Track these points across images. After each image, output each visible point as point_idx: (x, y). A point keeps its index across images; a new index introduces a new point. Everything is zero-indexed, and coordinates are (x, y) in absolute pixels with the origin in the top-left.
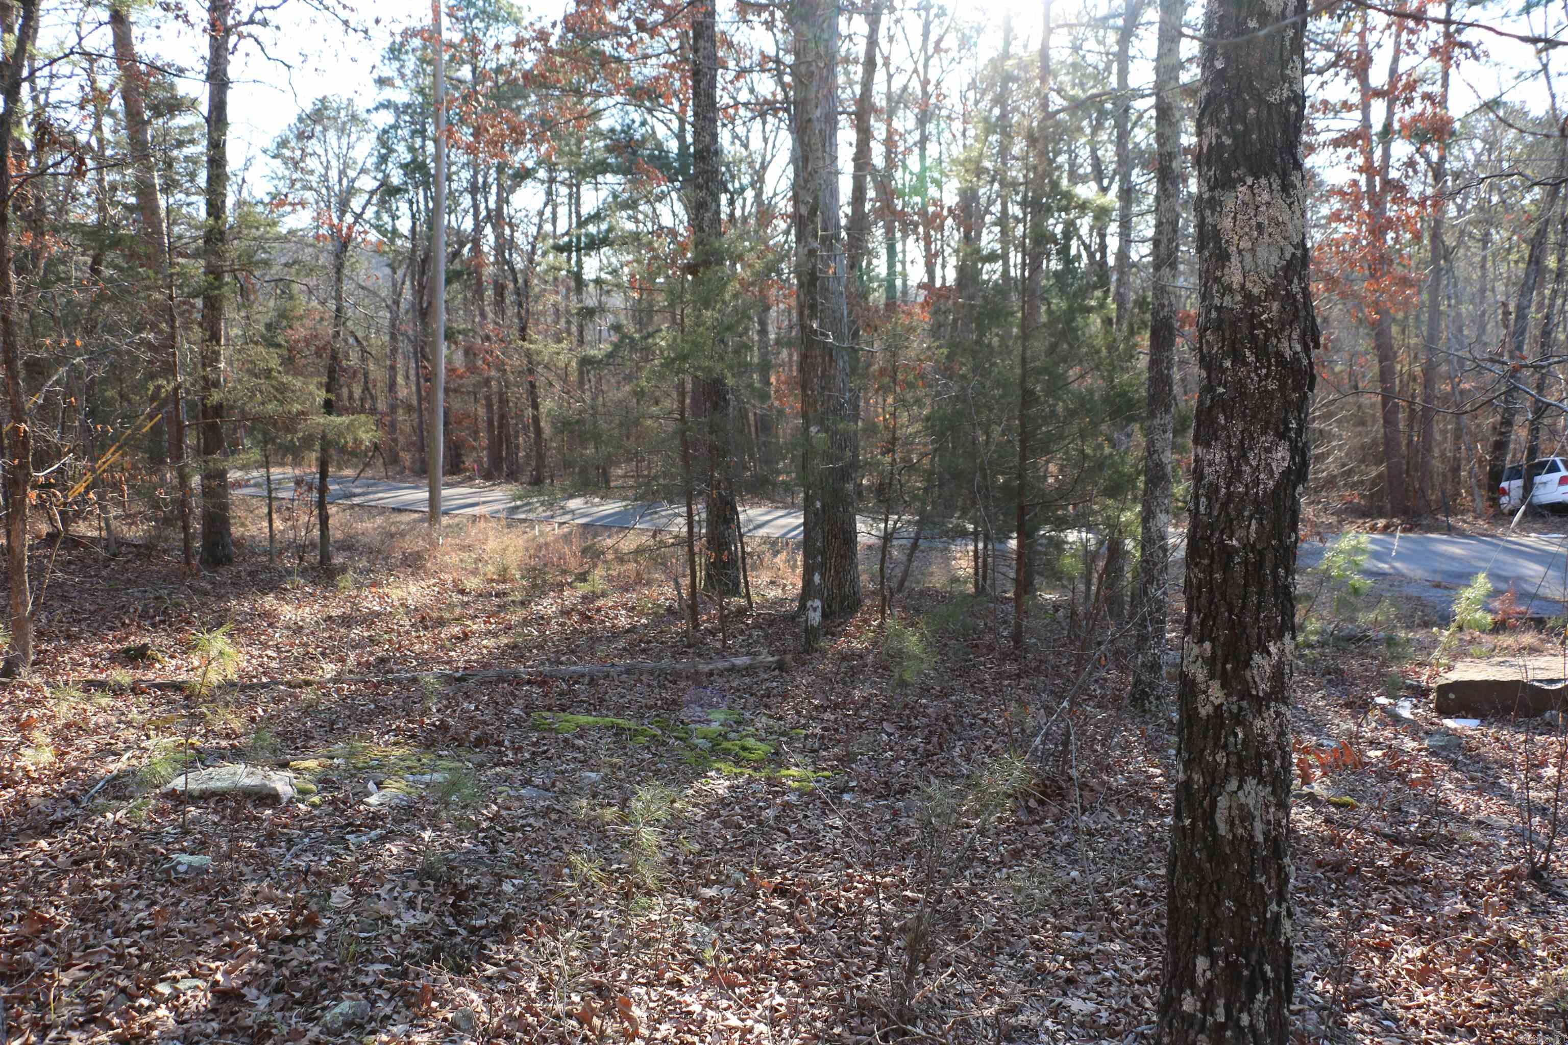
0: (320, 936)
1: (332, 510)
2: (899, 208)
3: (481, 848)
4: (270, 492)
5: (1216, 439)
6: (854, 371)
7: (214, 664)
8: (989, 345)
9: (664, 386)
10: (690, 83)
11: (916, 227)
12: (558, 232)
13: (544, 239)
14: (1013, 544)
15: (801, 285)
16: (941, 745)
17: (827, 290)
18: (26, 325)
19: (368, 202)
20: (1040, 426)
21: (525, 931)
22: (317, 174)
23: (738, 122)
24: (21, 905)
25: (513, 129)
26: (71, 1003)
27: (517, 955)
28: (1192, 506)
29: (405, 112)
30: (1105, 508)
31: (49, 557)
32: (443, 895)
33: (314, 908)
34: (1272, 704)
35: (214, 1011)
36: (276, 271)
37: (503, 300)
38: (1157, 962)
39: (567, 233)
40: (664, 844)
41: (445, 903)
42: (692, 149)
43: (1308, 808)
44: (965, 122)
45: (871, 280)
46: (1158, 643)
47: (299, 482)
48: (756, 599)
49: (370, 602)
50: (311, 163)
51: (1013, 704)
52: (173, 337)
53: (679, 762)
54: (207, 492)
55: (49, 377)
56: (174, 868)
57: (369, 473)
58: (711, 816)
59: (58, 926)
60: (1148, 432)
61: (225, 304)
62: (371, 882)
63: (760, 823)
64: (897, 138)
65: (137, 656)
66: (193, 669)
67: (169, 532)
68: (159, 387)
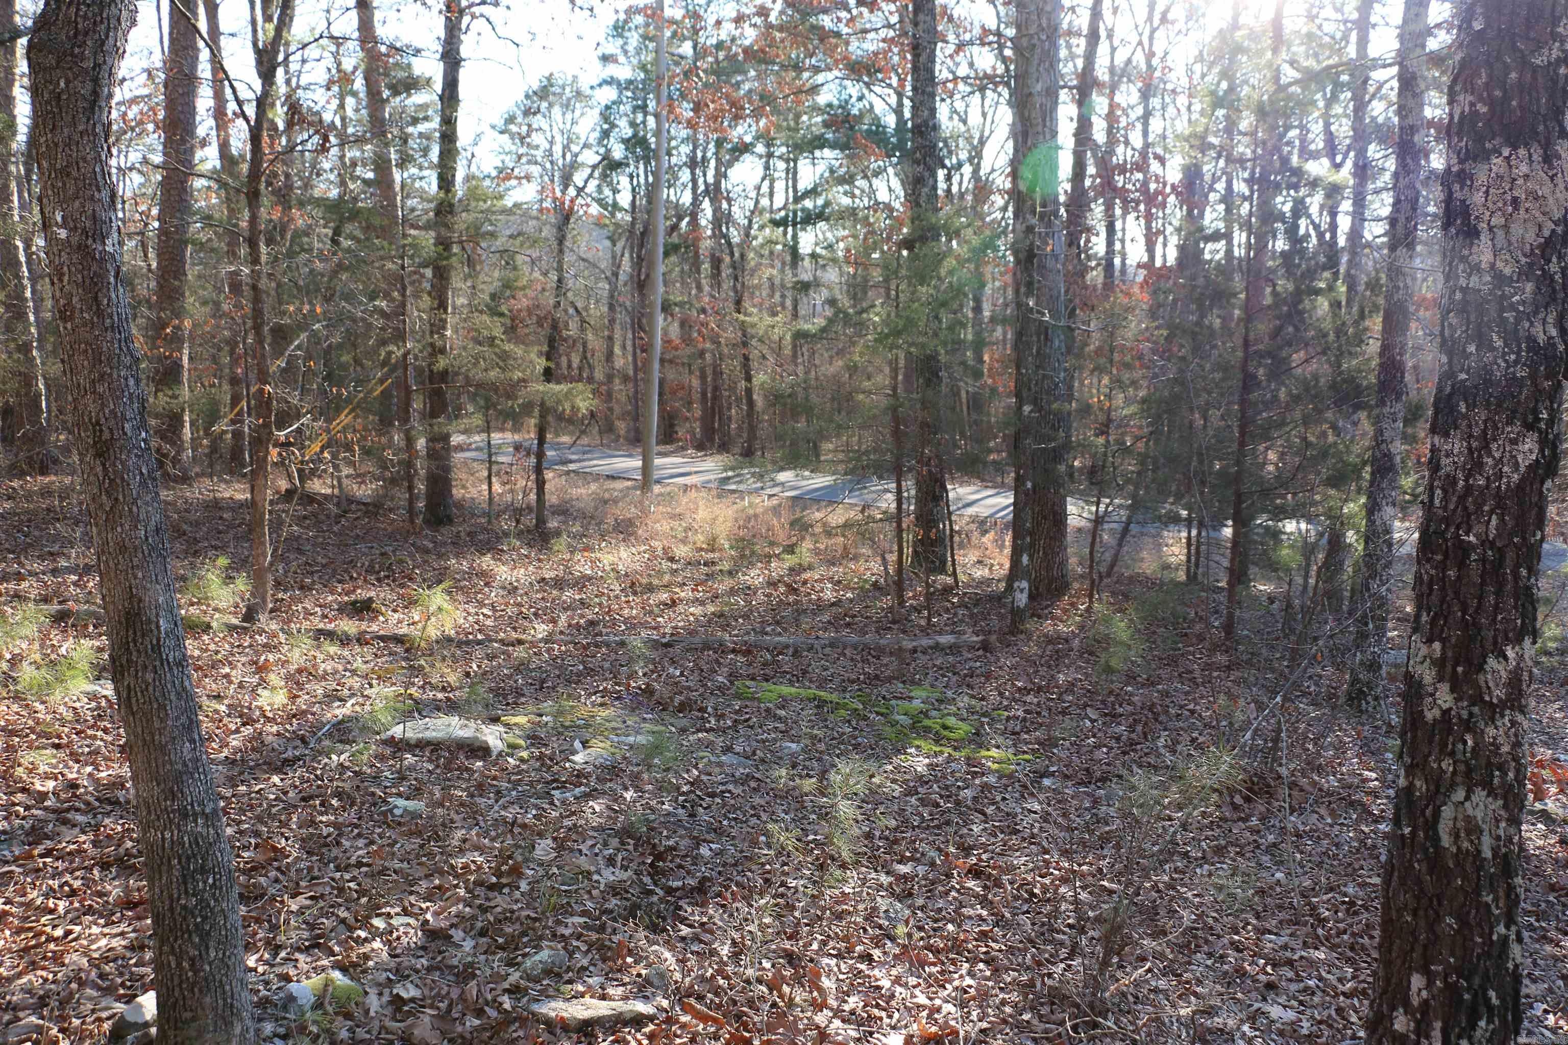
0: (524, 886)
1: (549, 475)
2: (1120, 184)
3: (681, 811)
4: (490, 456)
5: (1456, 428)
6: (1069, 350)
7: (433, 619)
8: (1210, 327)
9: (878, 361)
10: (909, 57)
11: (1138, 204)
12: (775, 207)
13: (761, 213)
14: (1228, 532)
15: (1018, 261)
16: (1145, 734)
17: (1044, 267)
18: (273, 293)
19: (591, 176)
20: (1260, 413)
21: (719, 895)
22: (542, 149)
23: (957, 96)
24: (257, 834)
25: (733, 104)
26: (298, 928)
27: (711, 918)
28: (1425, 498)
29: (627, 89)
30: (1326, 498)
31: (287, 512)
32: (642, 854)
33: (519, 859)
34: (1508, 712)
35: (424, 948)
36: (500, 243)
37: (719, 273)
38: (1365, 974)
39: (784, 208)
40: (860, 818)
41: (644, 863)
42: (910, 124)
43: (1540, 826)
44: (1190, 96)
45: (1089, 258)
46: (1379, 642)
47: (517, 447)
48: (962, 578)
49: (583, 567)
50: (536, 138)
51: (1222, 696)
52: (403, 305)
53: (880, 737)
54: (432, 454)
55: (291, 342)
56: (391, 811)
57: (585, 440)
58: (909, 793)
59: (288, 857)
60: (1377, 421)
61: (453, 273)
62: (574, 837)
63: (958, 803)
64: (1119, 113)
65: (363, 609)
66: (414, 623)
67: (397, 492)
68: (389, 353)
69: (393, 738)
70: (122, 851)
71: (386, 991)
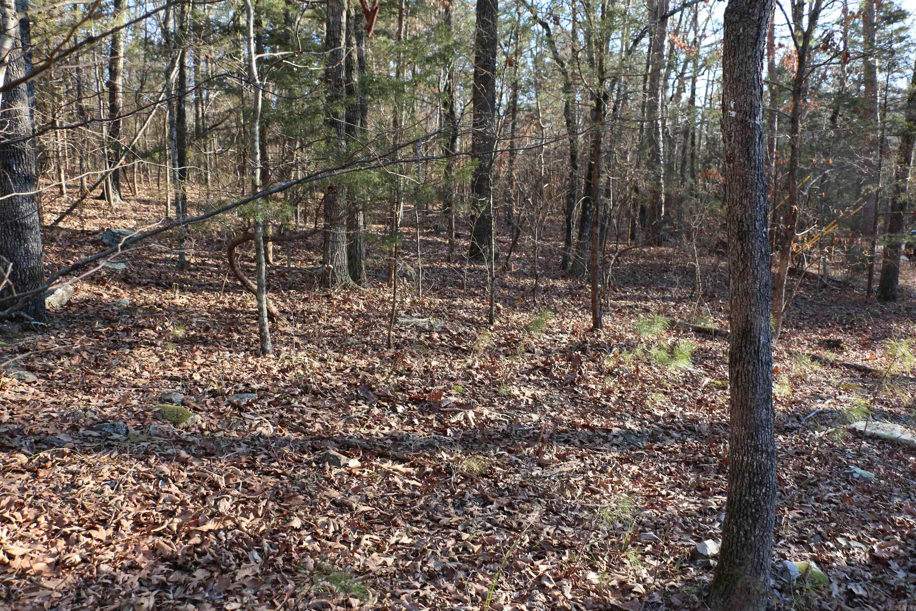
35: (870, 566)
54: (887, 255)
56: (851, 474)
59: (787, 485)
65: (834, 346)
66: (866, 360)
67: (859, 277)
68: (867, 190)
69: (855, 429)
70: (696, 457)
71: (844, 585)
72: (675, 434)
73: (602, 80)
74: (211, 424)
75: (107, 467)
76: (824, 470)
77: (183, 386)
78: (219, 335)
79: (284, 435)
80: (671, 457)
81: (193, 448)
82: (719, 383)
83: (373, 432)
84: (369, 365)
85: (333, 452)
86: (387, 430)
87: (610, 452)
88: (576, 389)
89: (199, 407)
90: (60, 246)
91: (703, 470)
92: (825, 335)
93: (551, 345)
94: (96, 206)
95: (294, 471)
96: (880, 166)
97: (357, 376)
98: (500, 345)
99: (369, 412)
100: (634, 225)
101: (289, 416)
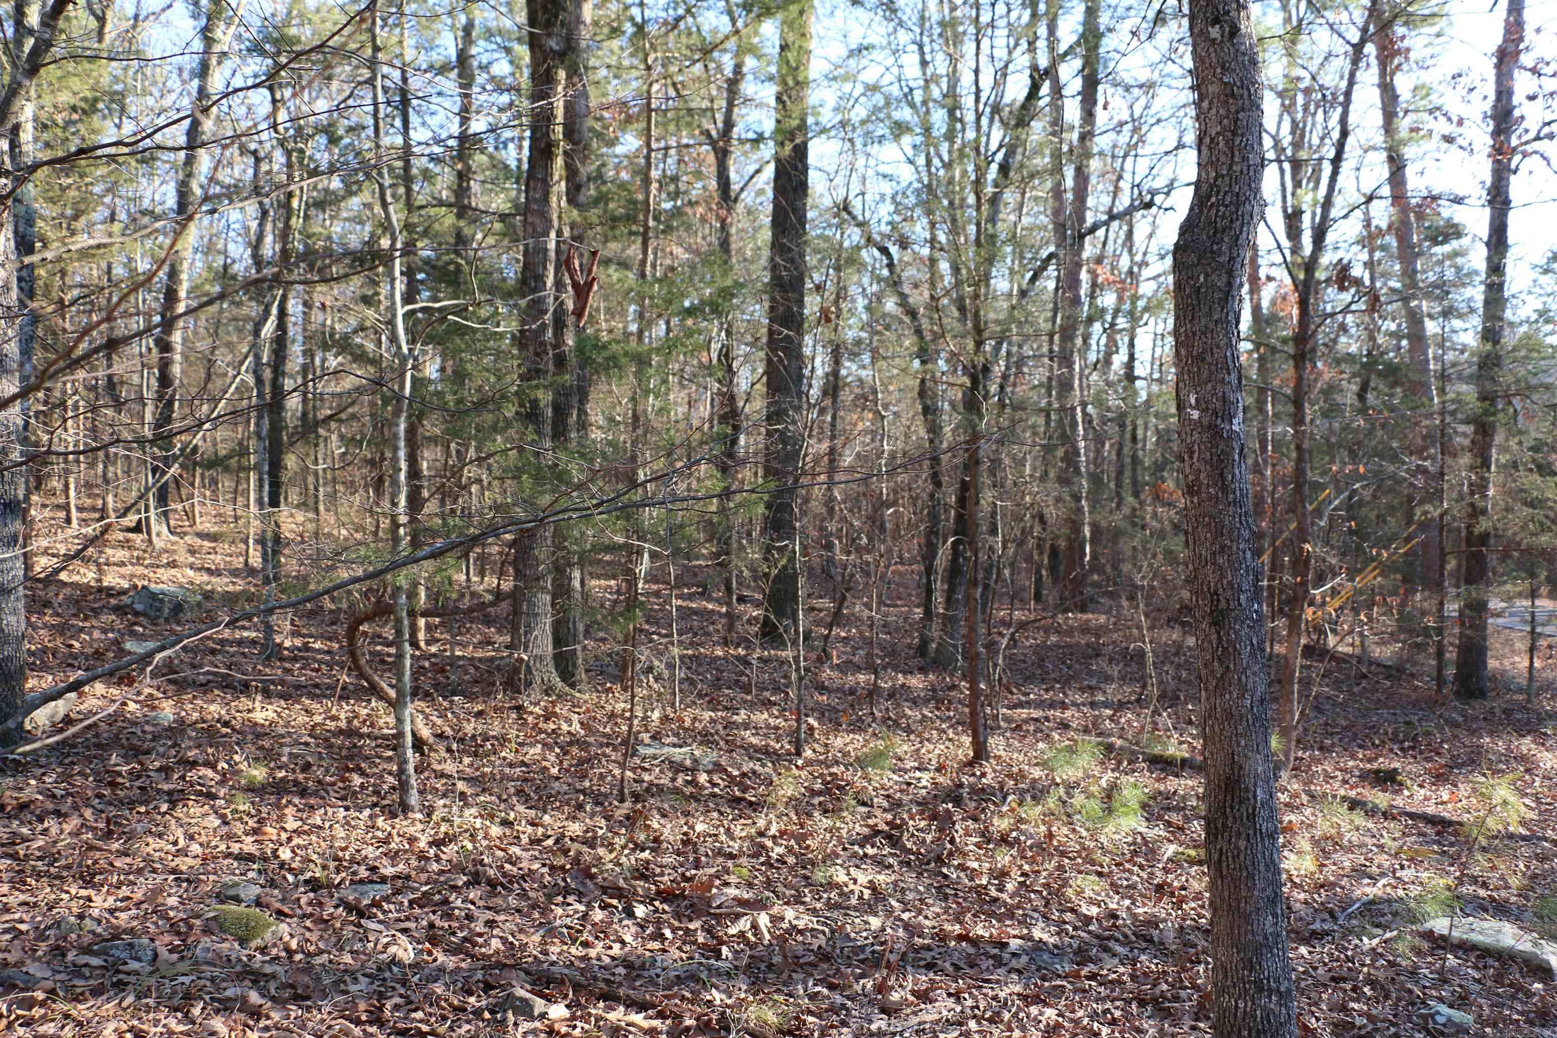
4: (1534, 627)
54: (1465, 622)
56: (1432, 1016)
61: (1497, 430)
65: (1387, 779)
66: (1443, 803)
67: (1421, 658)
68: (1425, 513)
69: (1431, 932)
70: (1157, 991)
72: (1119, 949)
73: (979, 344)
74: (307, 940)
75: (112, 1026)
76: (1383, 1010)
77: (260, 871)
78: (328, 779)
79: (435, 960)
80: (1113, 991)
81: (272, 986)
82: (1193, 853)
83: (593, 953)
84: (586, 831)
85: (520, 992)
86: (616, 949)
87: (1006, 984)
88: (945, 870)
89: (286, 910)
90: (58, 615)
91: (1171, 1014)
92: (1370, 761)
93: (901, 791)
94: (126, 544)
95: (451, 1029)
96: (1442, 474)
97: (565, 852)
98: (813, 793)
99: (585, 917)
100: (1039, 580)
101: (446, 925)
